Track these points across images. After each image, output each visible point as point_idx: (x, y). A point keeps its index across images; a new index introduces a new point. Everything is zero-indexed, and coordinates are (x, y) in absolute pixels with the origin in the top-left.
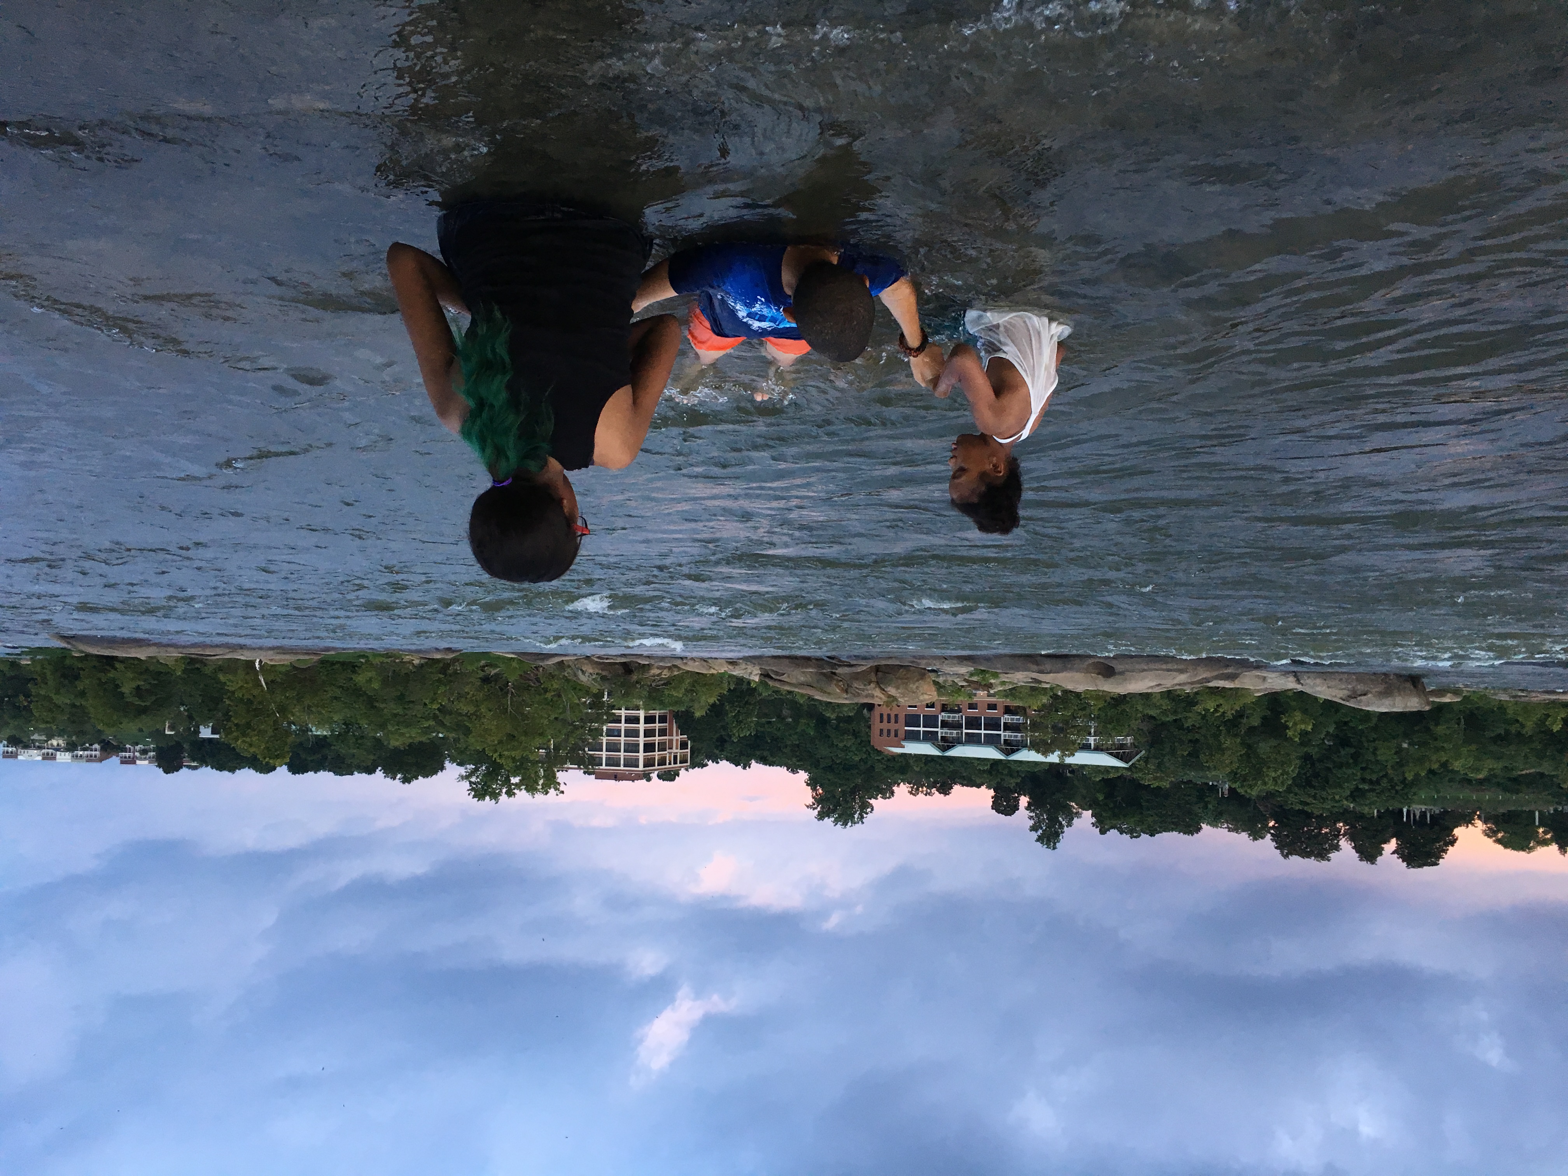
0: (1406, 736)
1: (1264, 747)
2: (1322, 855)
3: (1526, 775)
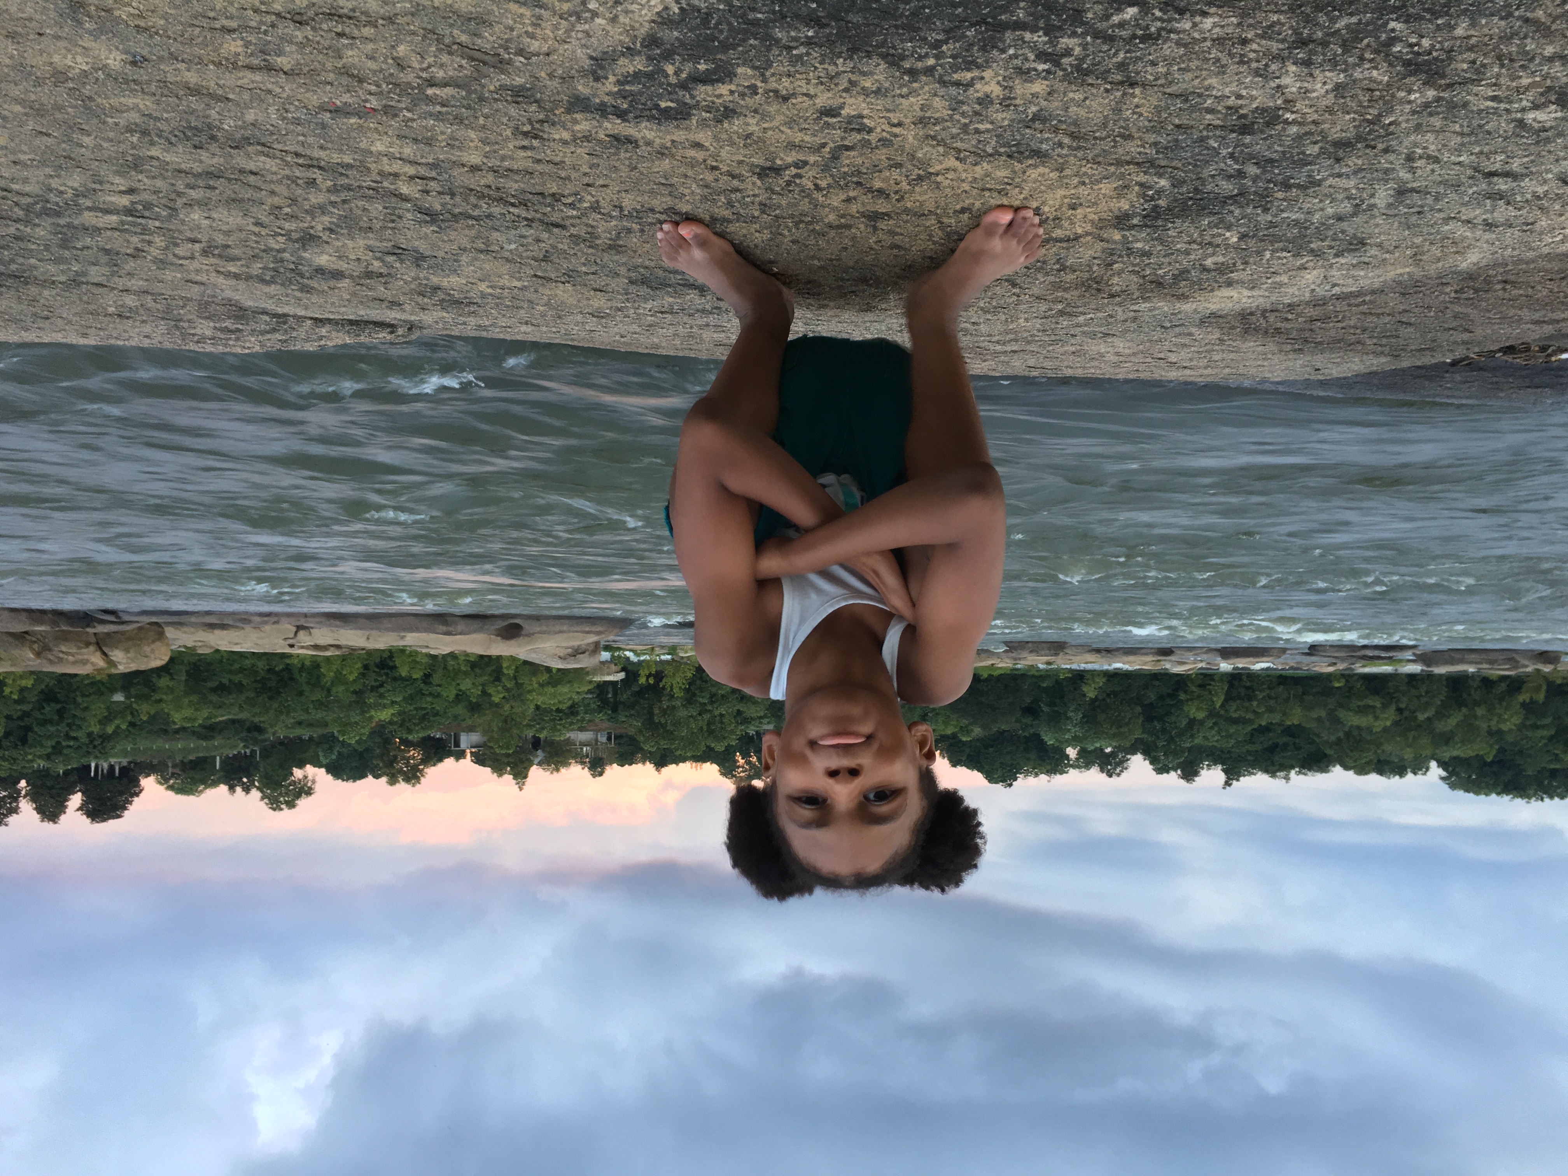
0: (126, 690)
3: (220, 722)
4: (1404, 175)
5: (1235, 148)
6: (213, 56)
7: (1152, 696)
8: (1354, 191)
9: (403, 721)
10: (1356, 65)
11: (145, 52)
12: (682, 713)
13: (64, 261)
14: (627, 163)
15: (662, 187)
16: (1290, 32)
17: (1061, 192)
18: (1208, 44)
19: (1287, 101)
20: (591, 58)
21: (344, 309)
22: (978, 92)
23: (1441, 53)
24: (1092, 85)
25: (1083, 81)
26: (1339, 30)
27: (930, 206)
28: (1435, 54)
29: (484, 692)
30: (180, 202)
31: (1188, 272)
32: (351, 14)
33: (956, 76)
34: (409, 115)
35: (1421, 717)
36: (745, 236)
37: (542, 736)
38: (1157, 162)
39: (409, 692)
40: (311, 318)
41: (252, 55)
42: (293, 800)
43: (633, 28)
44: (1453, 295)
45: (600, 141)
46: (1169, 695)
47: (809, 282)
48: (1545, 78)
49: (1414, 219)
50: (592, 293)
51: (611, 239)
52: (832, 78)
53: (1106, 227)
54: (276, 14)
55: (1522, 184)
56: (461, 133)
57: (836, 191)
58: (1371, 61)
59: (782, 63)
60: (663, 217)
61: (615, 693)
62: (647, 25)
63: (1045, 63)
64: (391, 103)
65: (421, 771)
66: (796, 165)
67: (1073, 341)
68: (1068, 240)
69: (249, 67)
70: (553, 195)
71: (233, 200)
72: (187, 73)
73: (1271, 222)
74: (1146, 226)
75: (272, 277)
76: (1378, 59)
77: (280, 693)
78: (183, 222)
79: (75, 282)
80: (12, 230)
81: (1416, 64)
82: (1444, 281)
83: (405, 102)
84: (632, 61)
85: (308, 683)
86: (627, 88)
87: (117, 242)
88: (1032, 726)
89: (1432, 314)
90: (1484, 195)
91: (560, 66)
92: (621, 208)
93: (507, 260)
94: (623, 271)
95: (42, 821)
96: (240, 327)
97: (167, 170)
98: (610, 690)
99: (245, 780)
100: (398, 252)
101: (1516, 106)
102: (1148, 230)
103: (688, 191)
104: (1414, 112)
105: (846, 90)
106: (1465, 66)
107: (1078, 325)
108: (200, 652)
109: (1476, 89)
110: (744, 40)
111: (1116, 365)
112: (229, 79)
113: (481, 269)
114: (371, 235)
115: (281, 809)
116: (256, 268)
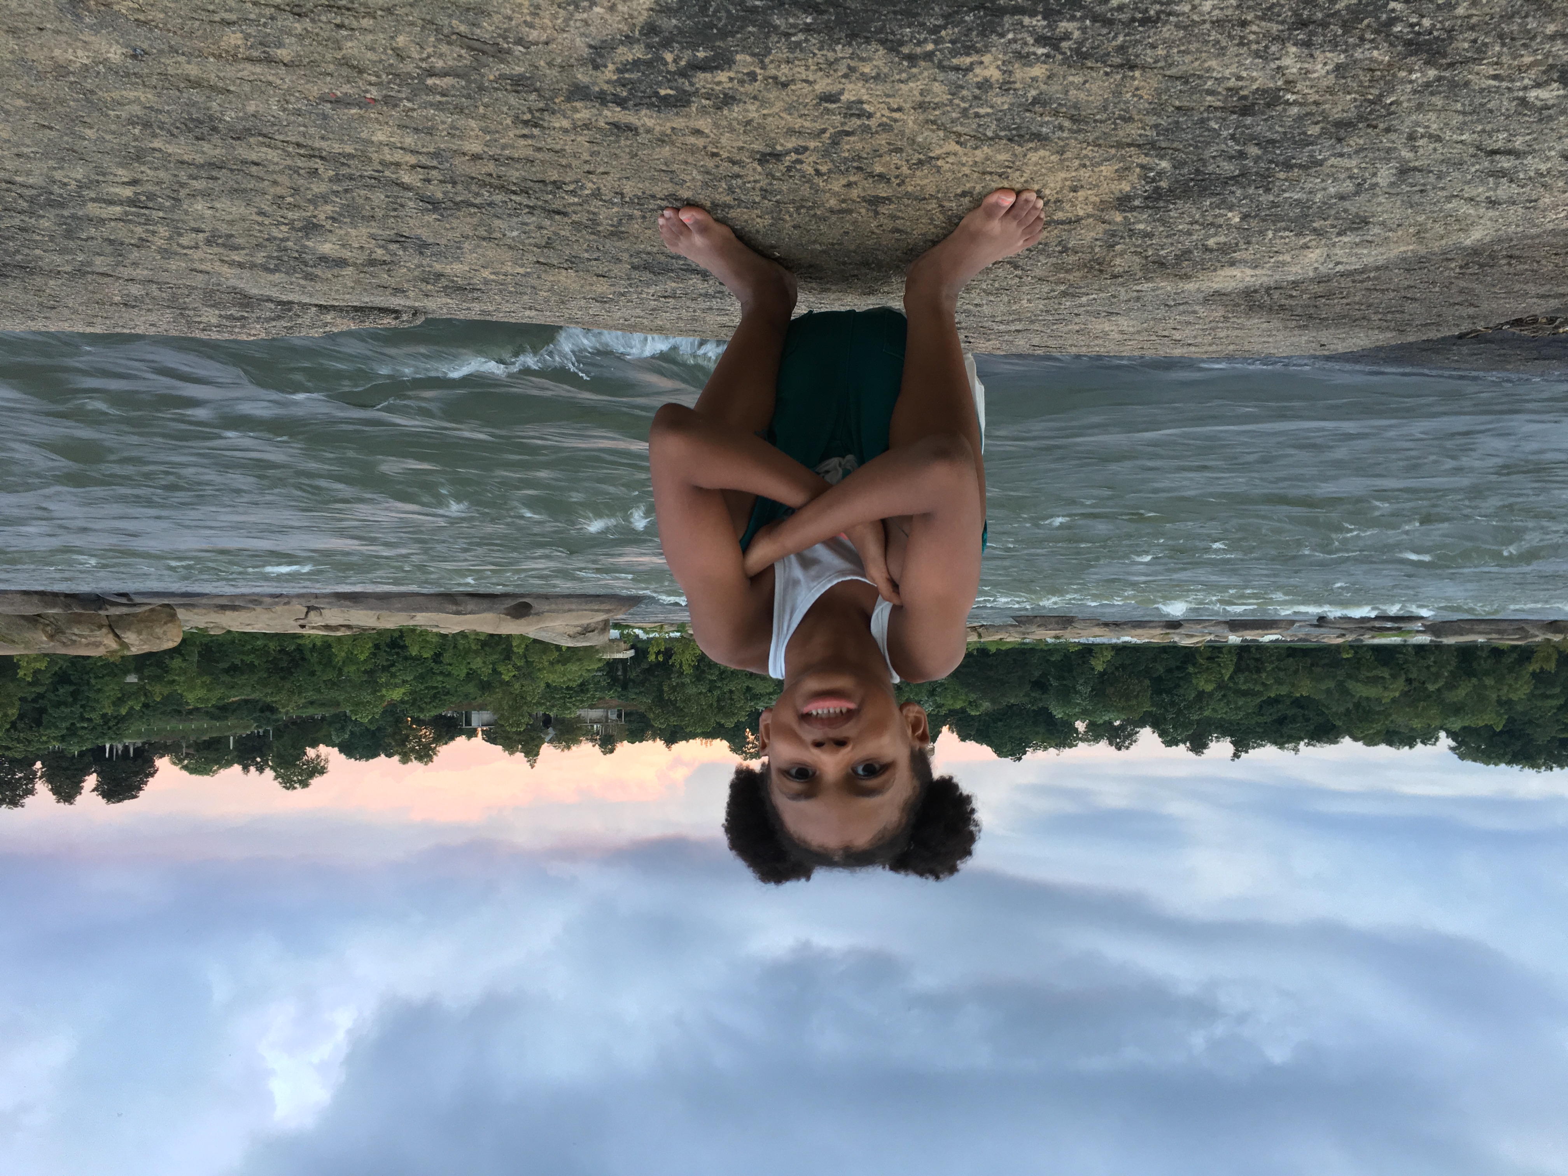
4: (1406, 154)
5: (1236, 129)
6: (213, 49)
7: (1160, 669)
8: (1356, 171)
9: (415, 700)
10: (1355, 46)
11: (145, 46)
12: (692, 690)
13: (71, 252)
14: (627, 150)
15: (662, 174)
16: (1290, 14)
17: (1063, 175)
18: (1208, 26)
19: (1288, 82)
20: (591, 46)
21: (348, 296)
22: (977, 76)
23: (1442, 32)
24: (1092, 68)
25: (1083, 64)
26: (1339, 11)
27: (931, 190)
28: (1435, 33)
29: (494, 670)
30: (183, 193)
31: (1190, 252)
32: (350, 5)
33: (955, 61)
34: (409, 105)
35: (1431, 688)
36: (746, 221)
37: (552, 714)
38: (1158, 144)
39: (420, 671)
40: (316, 305)
41: (251, 47)
43: (631, 16)
44: (1458, 270)
45: (600, 129)
46: (1178, 668)
47: (811, 266)
48: (1547, 56)
49: (1416, 198)
50: (595, 278)
51: (612, 226)
52: (831, 64)
53: (1107, 209)
54: (274, 6)
55: (1525, 162)
56: (462, 122)
57: (837, 176)
58: (1372, 41)
59: (780, 52)
60: (664, 203)
61: (625, 671)
62: (645, 13)
63: (1044, 47)
64: (392, 94)
65: (433, 750)
66: (797, 151)
67: (1077, 320)
68: (1070, 223)
69: (249, 59)
70: (554, 182)
71: (236, 190)
72: (187, 66)
73: (1273, 202)
74: (1148, 207)
75: (276, 265)
76: (1379, 39)
77: (291, 674)
78: (186, 213)
79: (80, 272)
80: (17, 222)
81: (1417, 44)
82: (1449, 256)
83: (405, 92)
84: (631, 49)
85: (320, 663)
86: (627, 76)
87: (121, 232)
88: (1041, 700)
89: (1437, 289)
90: (1487, 173)
91: (559, 55)
92: (622, 195)
93: (510, 247)
94: (625, 256)
95: (58, 802)
96: (246, 315)
97: (170, 162)
98: (620, 667)
99: (259, 760)
100: (400, 239)
101: (1518, 84)
102: (1150, 211)
103: (690, 177)
104: (1415, 92)
105: (845, 76)
106: (1466, 45)
107: (1081, 306)
108: (212, 633)
109: (1477, 68)
110: (742, 28)
111: (1120, 343)
112: (230, 72)
113: (484, 256)
114: (373, 223)
116: (260, 257)
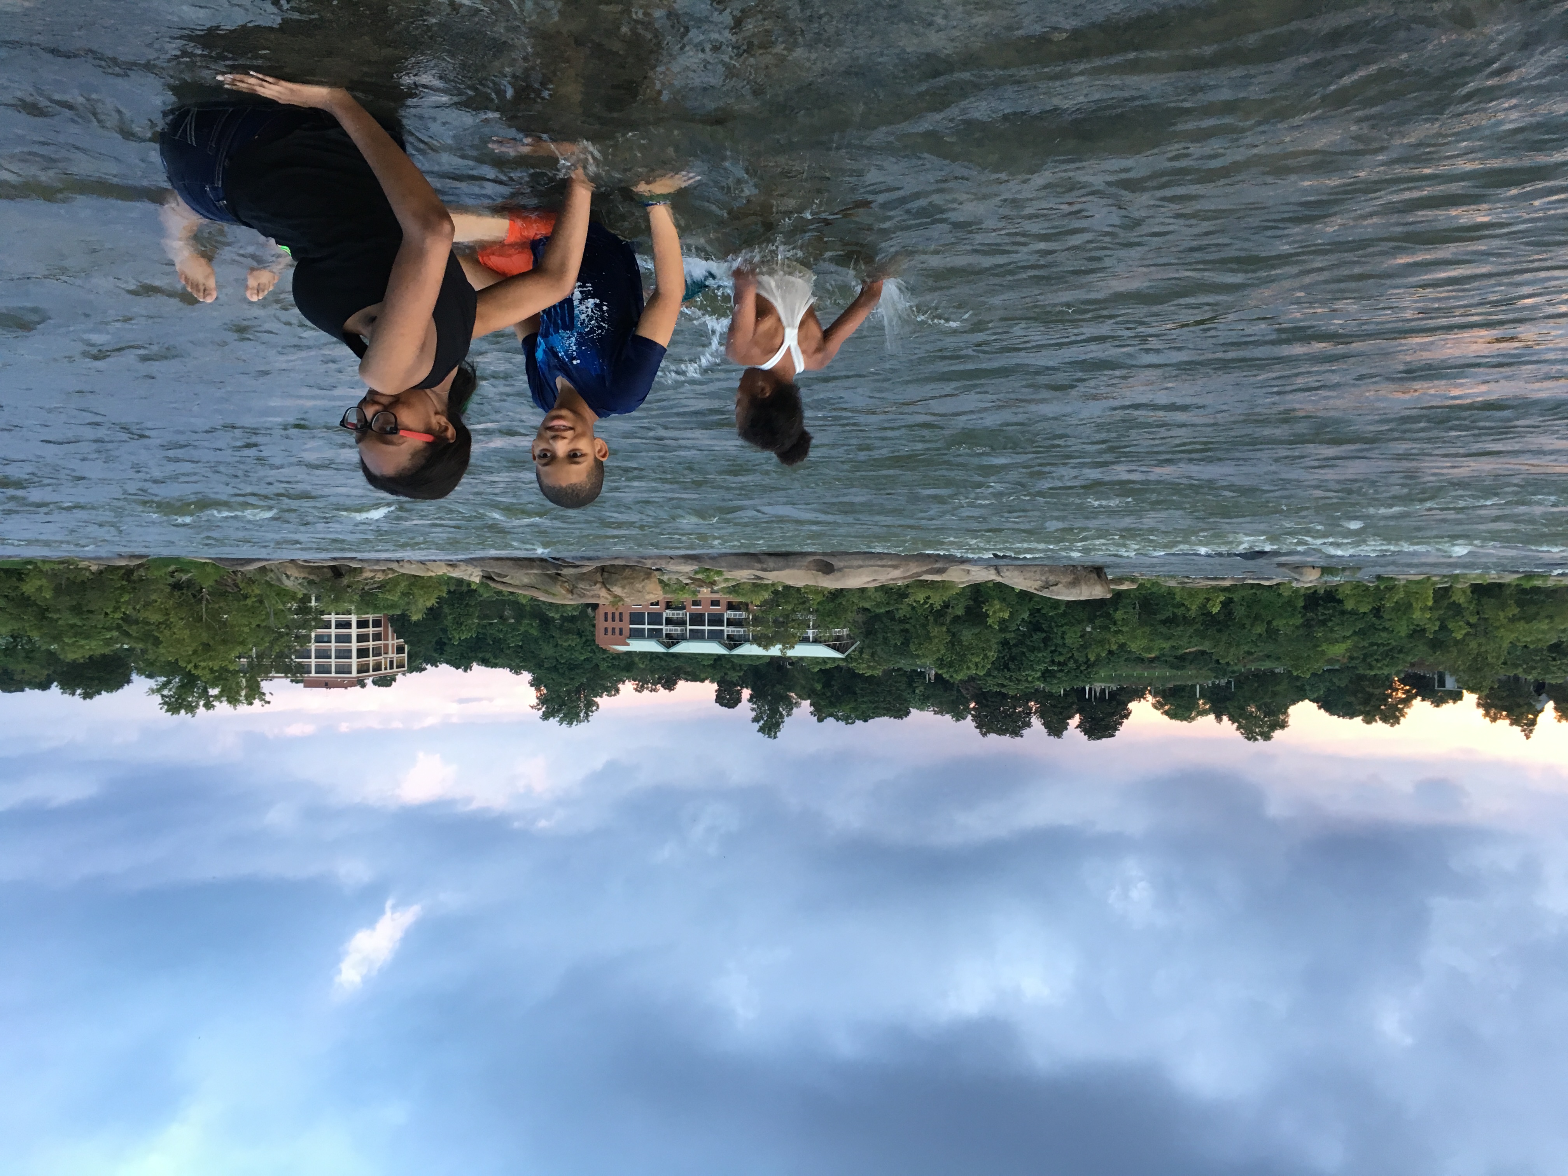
0: (1091, 621)
1: (967, 635)
2: (1016, 732)
3: (1190, 653)
42: (1269, 732)
115: (1256, 739)
